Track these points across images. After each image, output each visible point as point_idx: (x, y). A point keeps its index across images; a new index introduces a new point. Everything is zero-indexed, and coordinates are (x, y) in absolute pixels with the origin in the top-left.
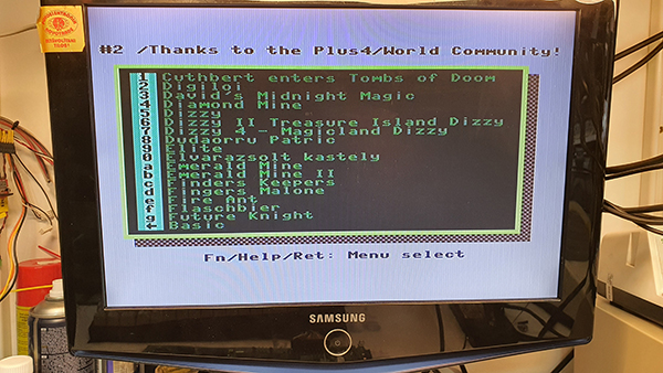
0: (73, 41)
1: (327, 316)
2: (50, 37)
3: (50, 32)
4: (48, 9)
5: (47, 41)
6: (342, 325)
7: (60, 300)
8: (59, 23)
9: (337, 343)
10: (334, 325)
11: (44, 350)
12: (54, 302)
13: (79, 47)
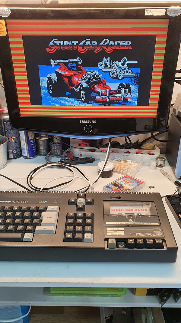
0: (3, 32)
1: (85, 121)
7: (7, 114)
9: (88, 129)
10: (87, 124)
11: (6, 129)
12: (5, 114)
13: (5, 34)
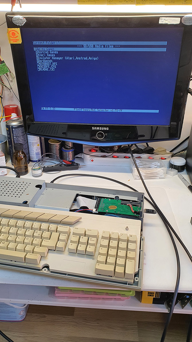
0: (18, 40)
1: (97, 128)
2: (11, 39)
3: (11, 37)
4: (10, 29)
5: (11, 40)
6: (102, 131)
8: (13, 34)
9: (100, 135)
13: (20, 42)
